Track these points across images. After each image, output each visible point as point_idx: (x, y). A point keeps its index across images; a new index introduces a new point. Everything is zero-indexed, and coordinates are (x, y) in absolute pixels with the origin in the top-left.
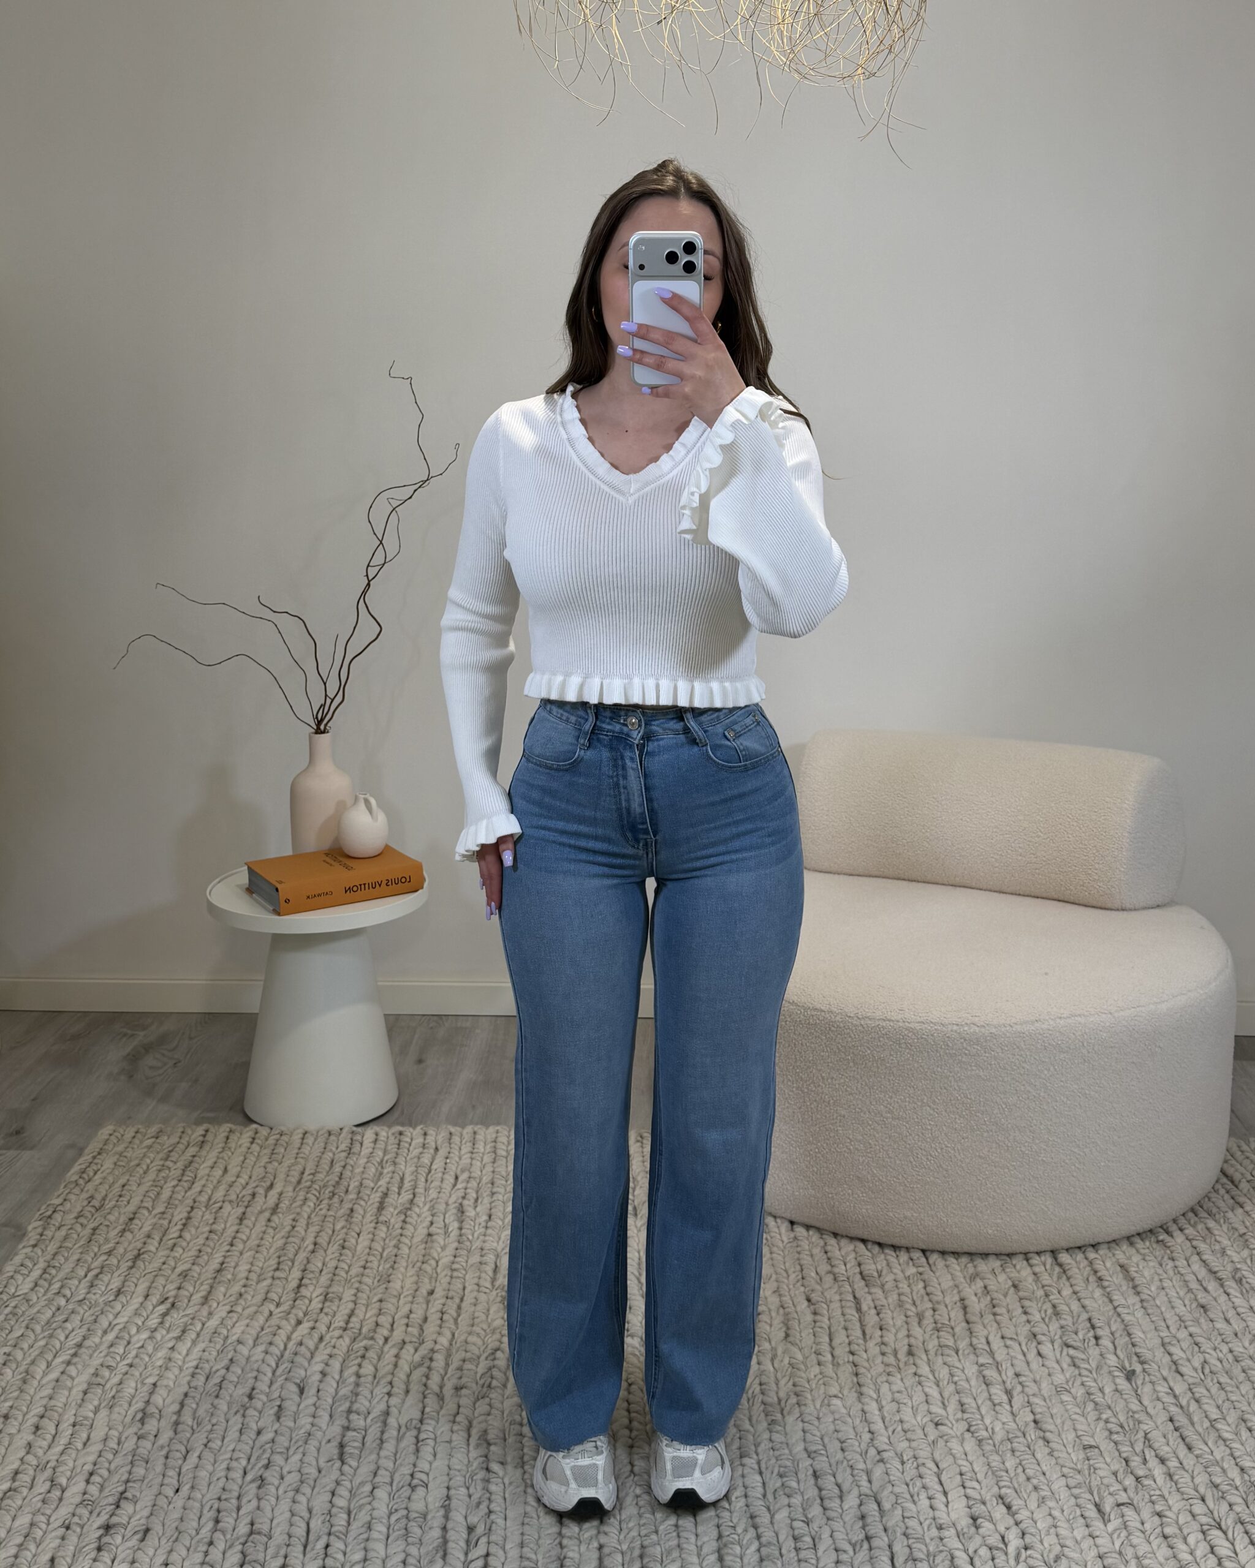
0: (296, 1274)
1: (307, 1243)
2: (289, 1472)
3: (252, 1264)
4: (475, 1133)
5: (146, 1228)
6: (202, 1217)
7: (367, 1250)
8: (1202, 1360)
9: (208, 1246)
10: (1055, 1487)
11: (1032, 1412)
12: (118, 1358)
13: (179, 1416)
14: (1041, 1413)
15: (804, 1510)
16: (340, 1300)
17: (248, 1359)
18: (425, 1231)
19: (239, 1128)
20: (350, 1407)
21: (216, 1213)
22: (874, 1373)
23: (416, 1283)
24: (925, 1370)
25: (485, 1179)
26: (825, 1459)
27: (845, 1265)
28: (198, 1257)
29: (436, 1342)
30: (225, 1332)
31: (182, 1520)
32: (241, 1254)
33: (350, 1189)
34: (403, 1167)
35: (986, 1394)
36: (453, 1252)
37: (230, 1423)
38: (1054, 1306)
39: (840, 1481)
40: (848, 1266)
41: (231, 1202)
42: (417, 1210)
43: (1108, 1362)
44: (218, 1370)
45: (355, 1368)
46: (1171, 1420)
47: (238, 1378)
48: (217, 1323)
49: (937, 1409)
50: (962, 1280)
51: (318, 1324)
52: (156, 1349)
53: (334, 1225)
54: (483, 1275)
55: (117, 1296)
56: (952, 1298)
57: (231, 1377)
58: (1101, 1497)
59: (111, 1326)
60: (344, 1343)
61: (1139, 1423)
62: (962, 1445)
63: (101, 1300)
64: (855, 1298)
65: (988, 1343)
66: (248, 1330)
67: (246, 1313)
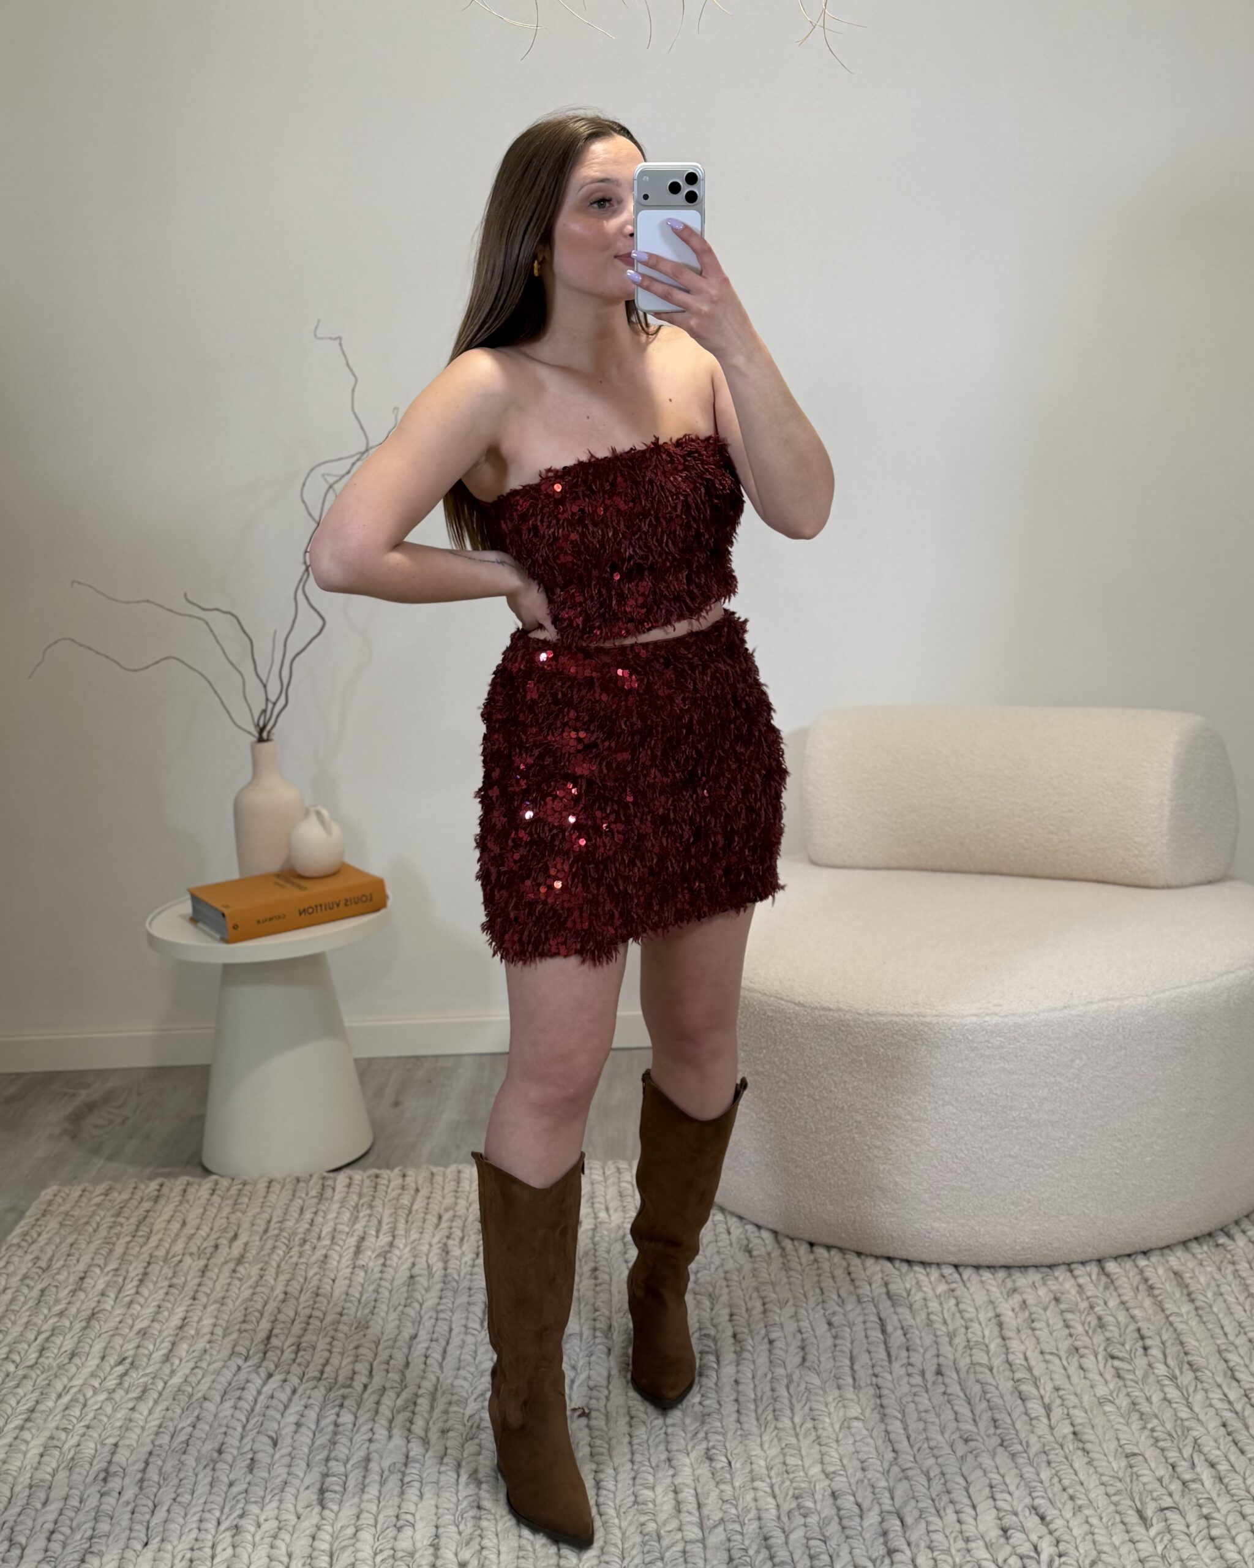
0: (265, 1325)
1: (275, 1294)
2: (266, 1520)
3: (216, 1317)
4: (459, 1172)
5: (100, 1286)
6: (161, 1271)
7: (344, 1297)
9: (169, 1301)
10: (1092, 1495)
11: (1072, 1425)
12: (75, 1421)
13: (144, 1473)
14: (1081, 1424)
15: (820, 1528)
16: (314, 1348)
17: (215, 1416)
18: (407, 1273)
19: (197, 1180)
20: (328, 1455)
21: (175, 1266)
22: (898, 1394)
23: (398, 1327)
24: (955, 1389)
25: (471, 1218)
26: (844, 1479)
27: (870, 1285)
28: (158, 1313)
30: (190, 1389)
32: (205, 1307)
33: (323, 1235)
34: (380, 1209)
35: (1022, 1409)
36: (438, 1293)
37: (200, 1477)
38: (1098, 1317)
39: (860, 1500)
40: (874, 1286)
41: (191, 1254)
42: (397, 1252)
43: (1156, 1371)
44: (183, 1428)
45: (333, 1417)
46: (1224, 1425)
47: (207, 1434)
48: (181, 1380)
49: (969, 1426)
50: (998, 1295)
51: (290, 1377)
52: (114, 1410)
53: (306, 1271)
54: (471, 1316)
55: (70, 1359)
56: (986, 1314)
57: (198, 1433)
58: (1143, 1503)
59: (66, 1389)
60: (319, 1395)
61: (1189, 1429)
62: (993, 1459)
63: (55, 1365)
64: (880, 1319)
65: (1026, 1359)
66: (214, 1386)
67: (212, 1368)
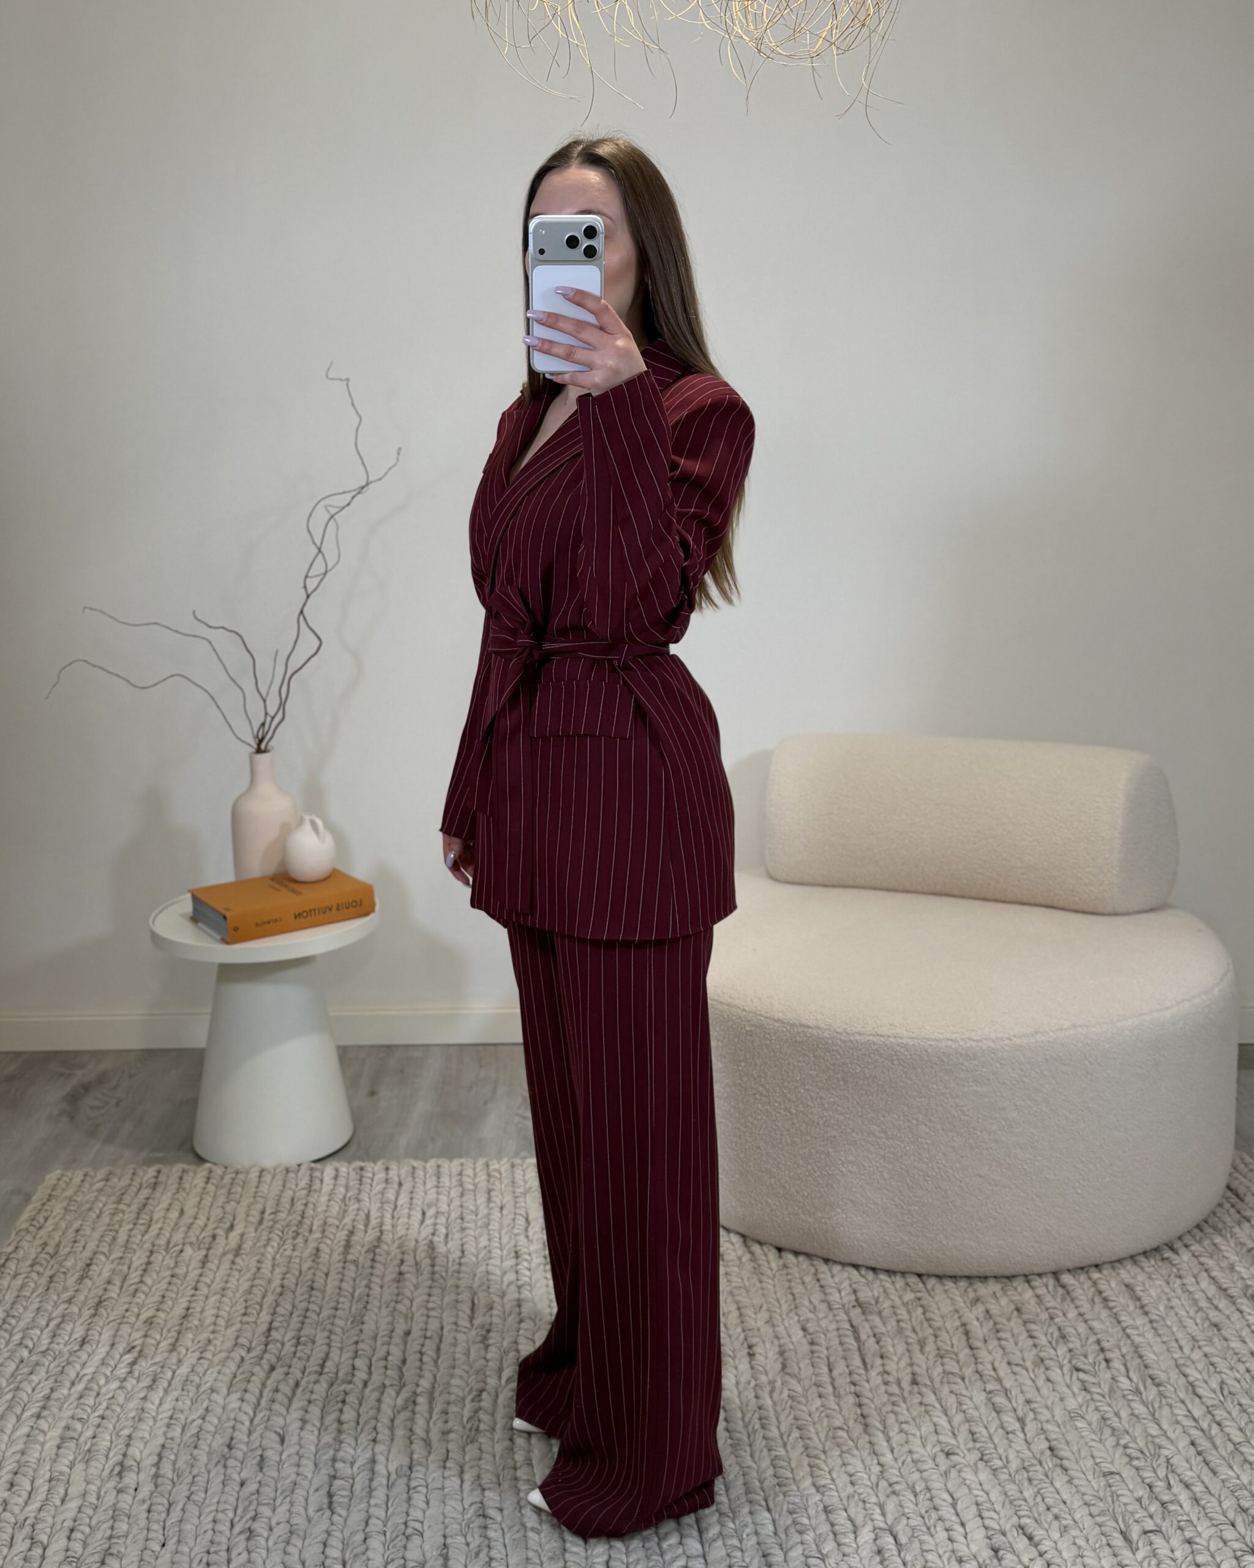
0: (265, 1317)
1: (273, 1286)
2: (278, 1524)
3: (218, 1308)
4: (439, 1166)
5: (106, 1274)
6: (163, 1260)
7: (337, 1291)
8: (1219, 1380)
9: (172, 1291)
10: (1077, 1516)
11: (1047, 1439)
12: (89, 1410)
13: (158, 1468)
14: (1056, 1440)
16: (314, 1342)
17: (224, 1408)
18: (397, 1269)
19: (192, 1167)
20: (334, 1455)
21: (177, 1256)
22: (877, 1402)
23: (392, 1323)
24: (931, 1398)
25: (453, 1215)
26: (835, 1494)
27: (840, 1292)
28: (162, 1302)
30: (197, 1379)
32: (207, 1298)
33: (314, 1228)
34: (367, 1204)
35: (997, 1423)
36: (427, 1291)
37: (212, 1474)
38: (1059, 1329)
39: (853, 1516)
40: (843, 1294)
41: (191, 1244)
42: (385, 1247)
43: (1121, 1385)
44: (194, 1420)
45: (336, 1415)
46: (1193, 1444)
47: (216, 1427)
48: (188, 1370)
49: (948, 1439)
50: (962, 1305)
51: (292, 1370)
52: (127, 1399)
53: (300, 1265)
54: (460, 1313)
55: (81, 1346)
56: (952, 1324)
57: (208, 1427)
58: (1127, 1526)
59: (79, 1377)
60: (321, 1389)
61: (1160, 1447)
62: (976, 1473)
63: (65, 1350)
64: (852, 1326)
65: (994, 1369)
66: (220, 1377)
67: (216, 1360)
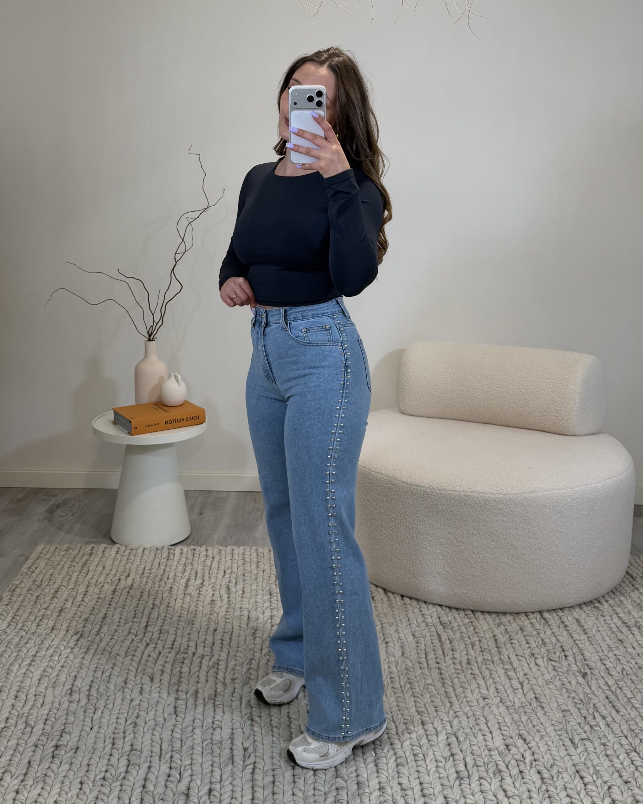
0: (145, 619)
1: (149, 604)
3: (121, 614)
5: (65, 596)
6: (94, 590)
7: (181, 608)
9: (98, 605)
11: (534, 693)
12: (56, 663)
13: (90, 692)
14: (539, 694)
16: (168, 633)
17: (123, 664)
18: (210, 599)
19: (109, 546)
20: (178, 688)
21: (101, 588)
22: (450, 673)
23: (208, 625)
24: (477, 671)
28: (92, 611)
29: (220, 656)
30: (110, 649)
31: (95, 743)
32: (115, 609)
33: (170, 577)
34: (196, 566)
35: (509, 684)
36: (226, 610)
37: (117, 695)
41: (108, 583)
42: (205, 588)
43: (572, 668)
44: (108, 669)
45: (179, 669)
46: (607, 698)
47: (119, 673)
48: (105, 644)
49: (484, 691)
51: (158, 646)
52: (75, 658)
53: (162, 595)
54: (242, 621)
55: (52, 630)
56: (489, 635)
57: (115, 672)
59: (50, 646)
60: (172, 656)
63: (44, 632)
64: (438, 634)
65: (509, 658)
66: (122, 648)
67: (120, 639)
